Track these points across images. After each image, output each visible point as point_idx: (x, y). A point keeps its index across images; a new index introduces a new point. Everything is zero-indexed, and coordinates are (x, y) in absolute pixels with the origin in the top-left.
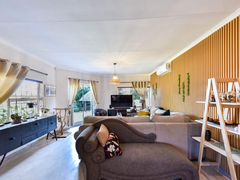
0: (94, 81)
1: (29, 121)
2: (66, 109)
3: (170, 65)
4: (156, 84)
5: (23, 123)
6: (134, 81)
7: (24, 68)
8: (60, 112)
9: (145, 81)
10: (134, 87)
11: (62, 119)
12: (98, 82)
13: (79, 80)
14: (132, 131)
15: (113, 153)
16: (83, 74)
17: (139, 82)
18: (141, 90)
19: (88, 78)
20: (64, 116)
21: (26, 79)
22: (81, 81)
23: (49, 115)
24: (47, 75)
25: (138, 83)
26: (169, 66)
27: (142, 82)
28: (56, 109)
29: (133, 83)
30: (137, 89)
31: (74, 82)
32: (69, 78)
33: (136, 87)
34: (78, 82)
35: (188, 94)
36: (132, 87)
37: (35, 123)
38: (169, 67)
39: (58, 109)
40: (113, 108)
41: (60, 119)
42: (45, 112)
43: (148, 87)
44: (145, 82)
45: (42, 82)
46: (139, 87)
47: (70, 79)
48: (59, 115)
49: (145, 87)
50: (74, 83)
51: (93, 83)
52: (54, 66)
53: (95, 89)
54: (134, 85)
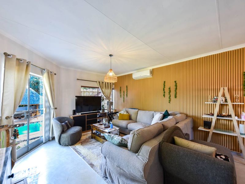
0: (51, 72)
4: (127, 86)
6: (101, 81)
12: (55, 74)
13: (28, 63)
22: (31, 67)
25: (104, 83)
27: (108, 83)
32: (5, 53)
35: (176, 97)
38: (151, 73)
40: (78, 114)
47: (7, 55)
49: (110, 88)
50: (17, 68)
54: (101, 85)
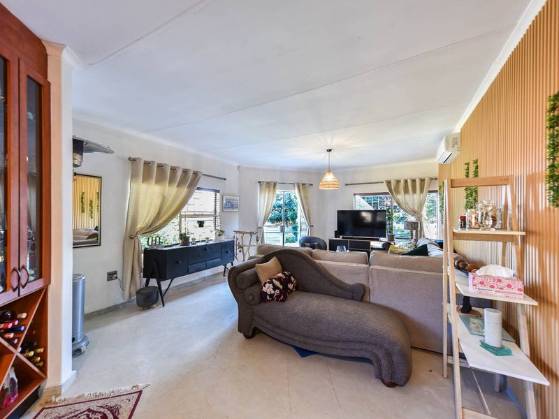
0: (303, 184)
1: (198, 244)
2: (251, 233)
3: (457, 139)
4: (443, 183)
5: (191, 246)
6: (393, 178)
7: (196, 174)
8: (242, 238)
9: (422, 177)
10: (392, 192)
11: (245, 248)
12: (312, 185)
13: (275, 184)
14: (321, 274)
15: (271, 296)
16: (283, 171)
17: (406, 181)
18: (412, 199)
19: (293, 179)
20: (248, 244)
21: (199, 189)
22: (278, 186)
23: (224, 239)
24: (225, 179)
25: (402, 182)
26: (453, 142)
27: (414, 181)
28: (237, 232)
29: (389, 183)
30: (400, 197)
31: (266, 187)
33: (398, 192)
34: (272, 187)
36: (387, 193)
37: (204, 248)
38: (455, 143)
39: (240, 232)
40: (341, 237)
41: (241, 247)
42: (219, 235)
43: (430, 192)
44: (422, 181)
45: (219, 191)
46: (406, 191)
47: (260, 182)
48: (240, 241)
49: (422, 191)
50: (267, 189)
51: (302, 187)
52: (237, 164)
53: (306, 198)
54: (393, 188)
